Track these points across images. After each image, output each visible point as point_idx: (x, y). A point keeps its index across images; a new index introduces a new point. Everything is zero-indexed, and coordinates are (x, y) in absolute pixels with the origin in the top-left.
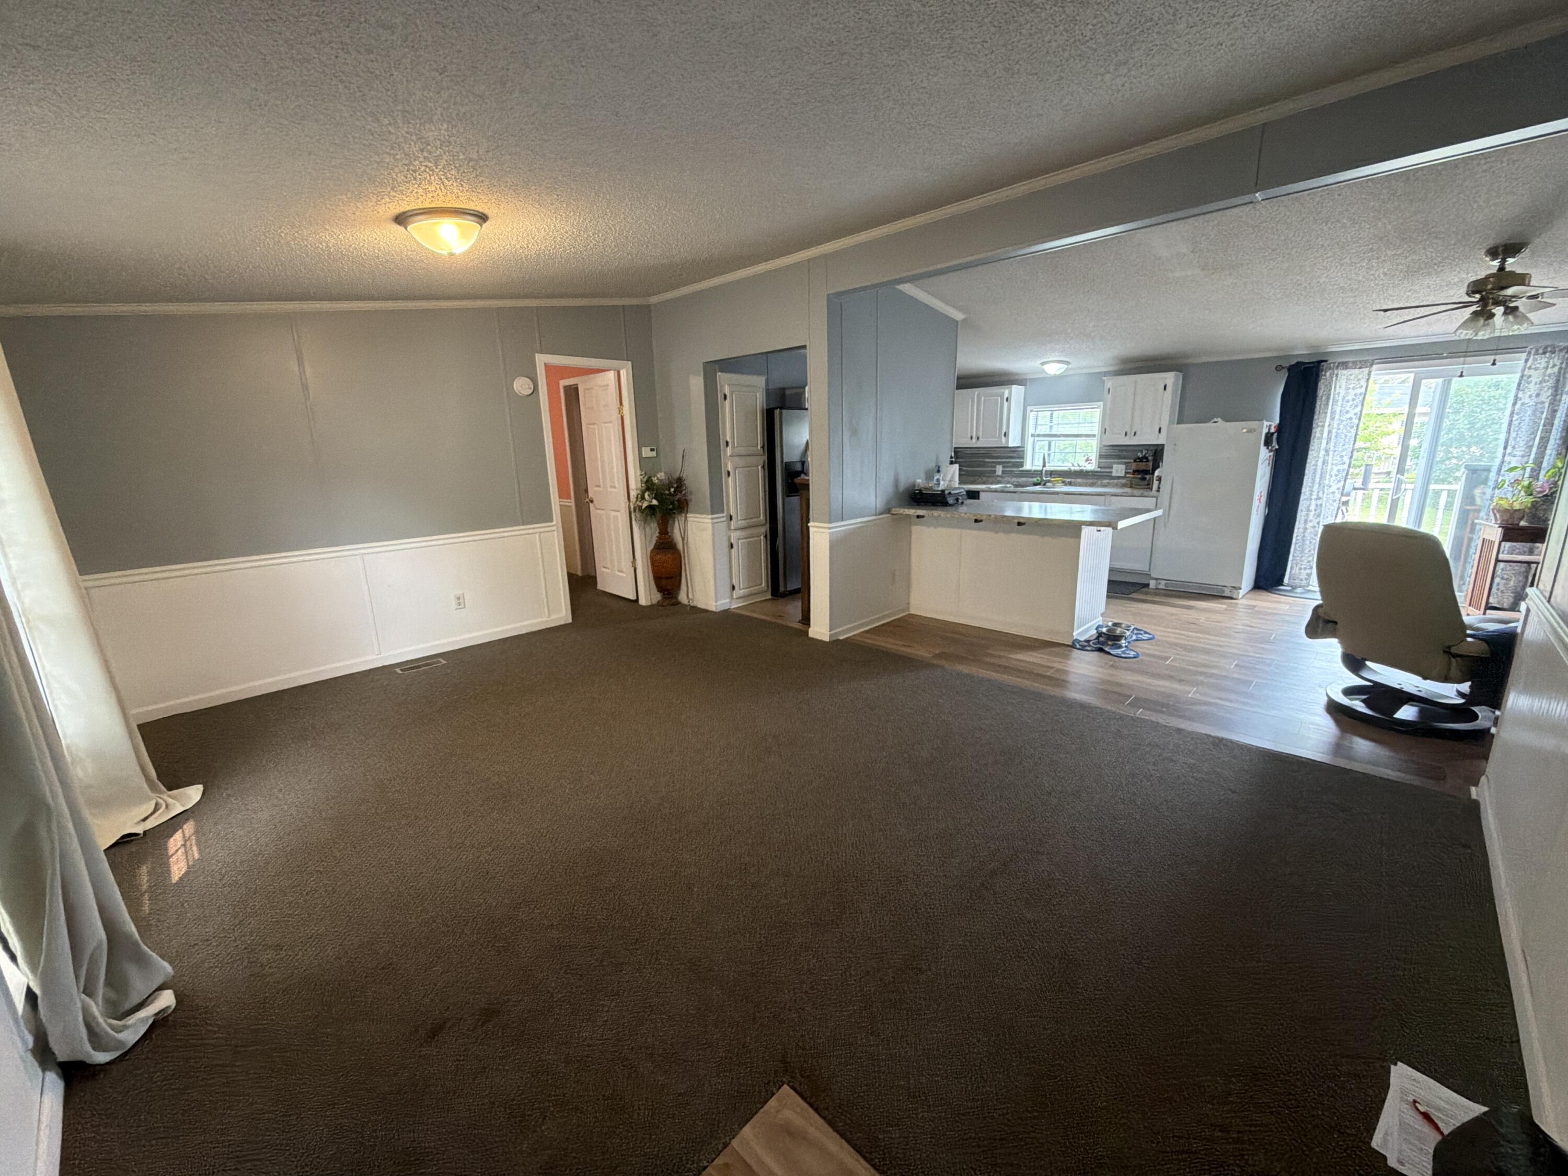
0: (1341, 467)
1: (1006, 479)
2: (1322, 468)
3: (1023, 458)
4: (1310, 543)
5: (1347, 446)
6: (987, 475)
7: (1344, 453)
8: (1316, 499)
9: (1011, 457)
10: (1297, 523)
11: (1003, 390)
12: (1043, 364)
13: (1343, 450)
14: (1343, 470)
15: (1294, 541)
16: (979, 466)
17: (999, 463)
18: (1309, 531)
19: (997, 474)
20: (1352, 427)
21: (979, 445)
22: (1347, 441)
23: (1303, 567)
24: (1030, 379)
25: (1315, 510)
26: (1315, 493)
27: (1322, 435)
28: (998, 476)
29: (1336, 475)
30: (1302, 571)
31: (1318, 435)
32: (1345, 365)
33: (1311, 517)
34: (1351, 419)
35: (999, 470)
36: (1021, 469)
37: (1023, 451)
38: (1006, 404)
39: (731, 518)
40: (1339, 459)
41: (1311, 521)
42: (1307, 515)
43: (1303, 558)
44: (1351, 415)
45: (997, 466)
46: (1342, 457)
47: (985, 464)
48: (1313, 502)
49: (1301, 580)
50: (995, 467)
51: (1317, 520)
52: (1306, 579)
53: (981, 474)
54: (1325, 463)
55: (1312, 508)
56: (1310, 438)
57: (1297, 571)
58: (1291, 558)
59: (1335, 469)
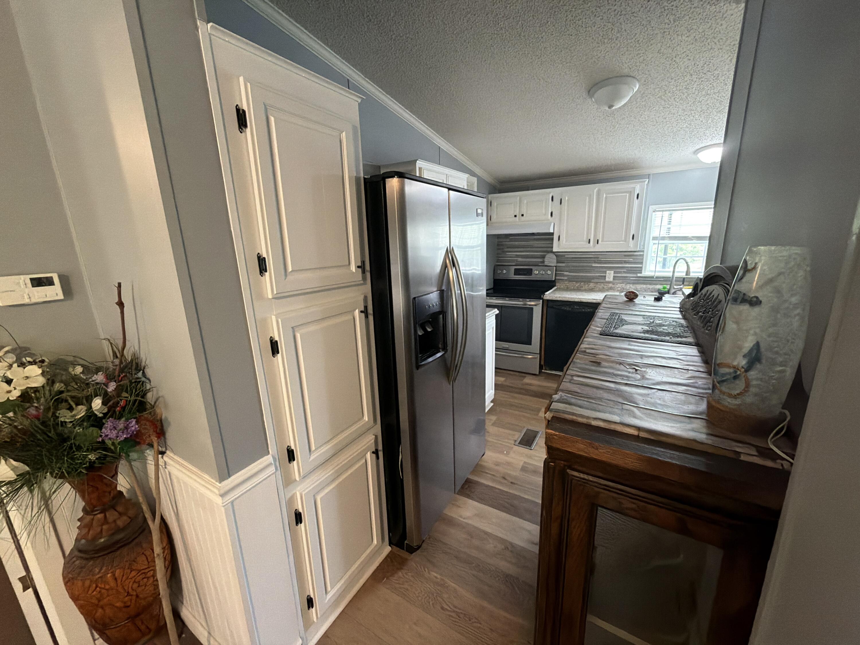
1: (620, 285)
3: (642, 263)
6: (596, 280)
9: (626, 262)
11: (633, 186)
12: (697, 152)
16: (587, 272)
17: (610, 268)
19: (607, 279)
21: (598, 248)
24: (653, 174)
28: (609, 282)
35: (610, 275)
36: (639, 275)
37: (643, 255)
38: (636, 202)
39: (291, 455)
45: (608, 272)
47: (591, 269)
50: (605, 272)
53: (588, 280)
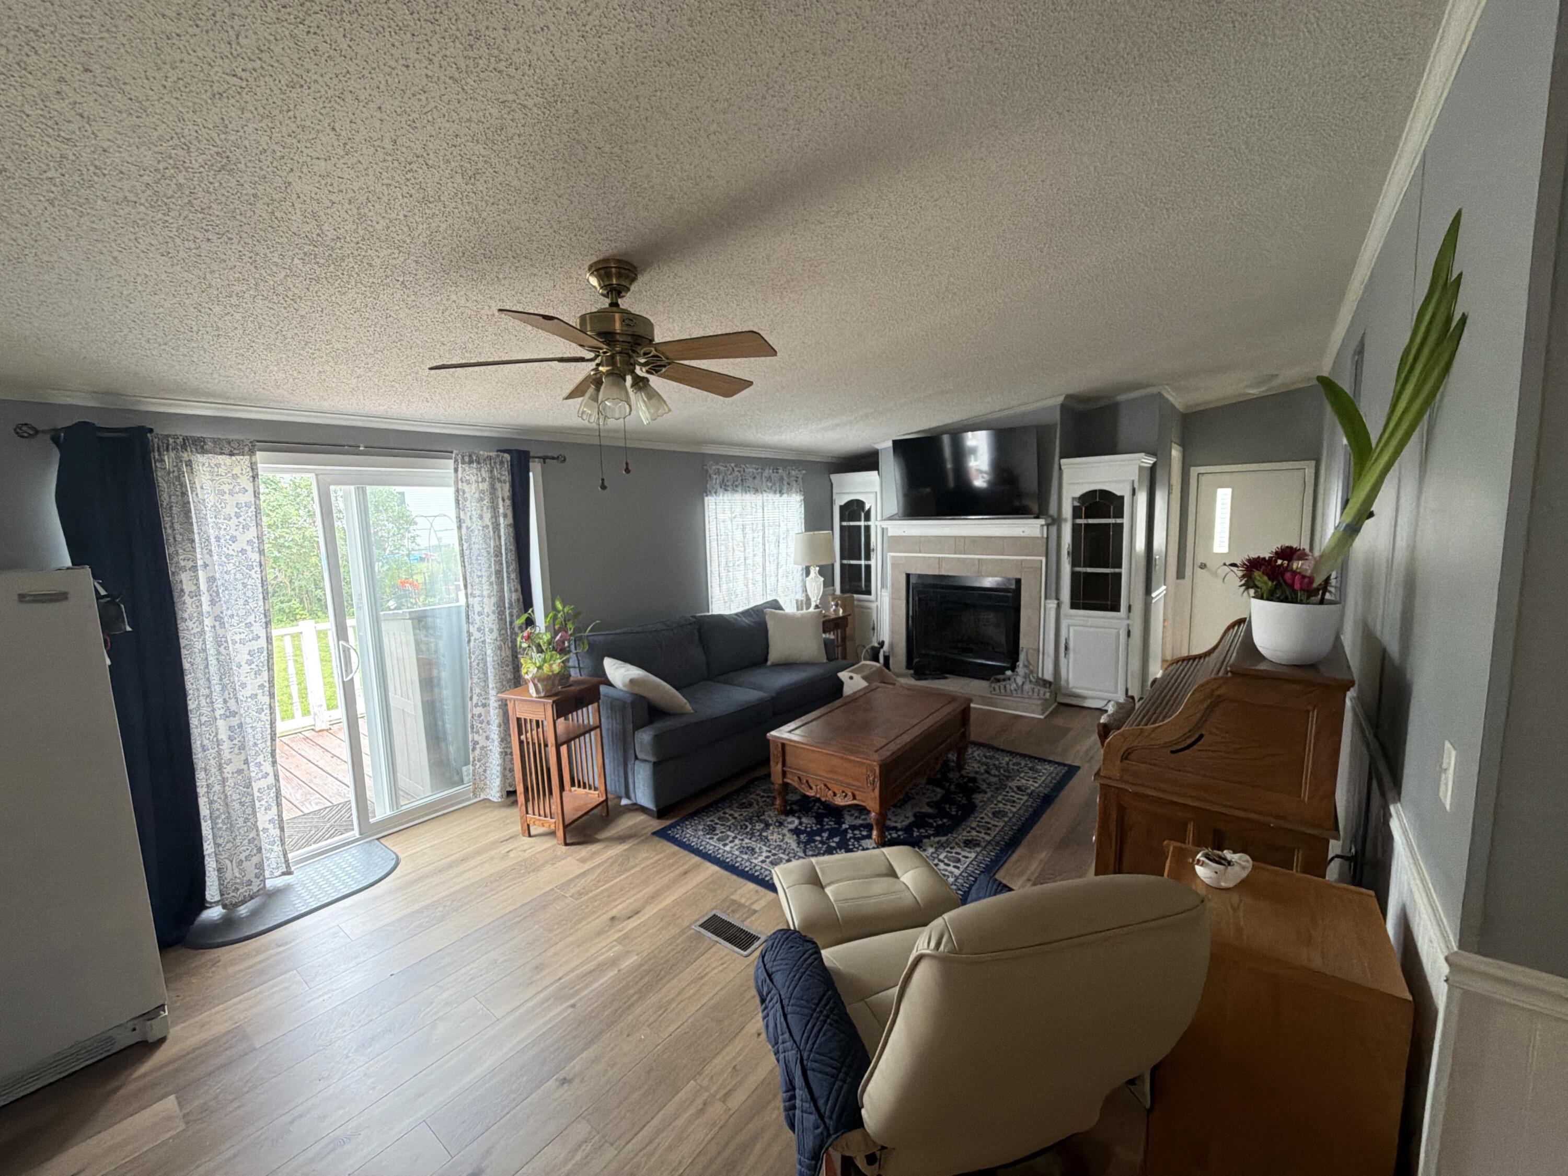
0: (255, 645)
2: (219, 653)
4: (242, 804)
5: (252, 604)
7: (251, 619)
8: (225, 717)
10: (200, 776)
13: (248, 613)
14: (260, 651)
15: (204, 811)
18: (230, 782)
20: (251, 568)
22: (249, 594)
23: (242, 857)
25: (231, 738)
26: (219, 704)
27: (198, 585)
29: (250, 663)
30: (245, 864)
31: (188, 586)
32: (200, 445)
33: (226, 755)
34: (243, 551)
40: (247, 631)
41: (230, 761)
42: (219, 753)
43: (238, 841)
44: (241, 544)
46: (249, 625)
48: (221, 724)
49: (250, 883)
51: (243, 757)
52: (257, 877)
54: (220, 642)
55: (223, 736)
56: (172, 597)
57: (236, 870)
58: (208, 848)
59: (245, 650)
